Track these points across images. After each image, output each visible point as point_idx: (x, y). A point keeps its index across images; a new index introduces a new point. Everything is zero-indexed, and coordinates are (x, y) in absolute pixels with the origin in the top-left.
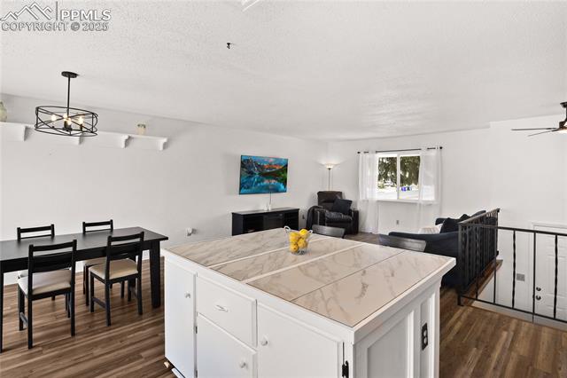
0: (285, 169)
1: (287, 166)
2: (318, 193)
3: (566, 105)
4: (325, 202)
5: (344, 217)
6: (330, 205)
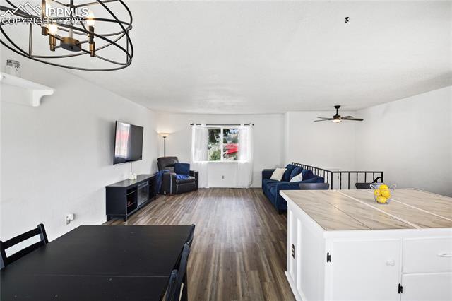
2: (158, 159)
3: (337, 107)
4: (167, 166)
5: (190, 178)
6: (172, 169)
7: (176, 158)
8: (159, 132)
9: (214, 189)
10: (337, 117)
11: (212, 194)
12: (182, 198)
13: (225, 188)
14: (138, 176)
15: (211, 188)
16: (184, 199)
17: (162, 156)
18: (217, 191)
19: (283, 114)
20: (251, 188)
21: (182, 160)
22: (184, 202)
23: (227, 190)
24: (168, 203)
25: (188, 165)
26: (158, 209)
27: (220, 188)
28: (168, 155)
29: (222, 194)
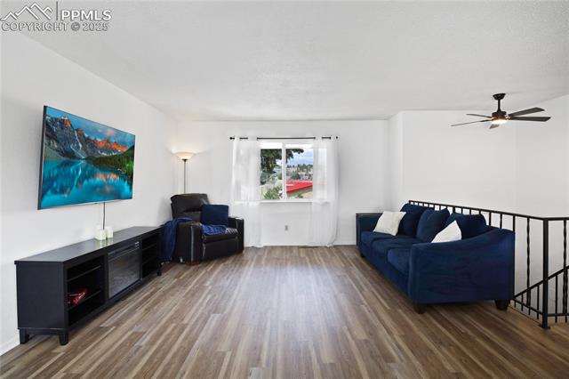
0: (130, 155)
1: (133, 148)
2: (172, 198)
3: (499, 97)
4: (187, 211)
5: (228, 230)
6: (198, 215)
7: (205, 196)
8: (174, 151)
9: (272, 249)
10: (499, 114)
11: (268, 260)
12: (212, 270)
13: (291, 247)
14: (114, 234)
15: (266, 247)
16: (215, 273)
17: (180, 192)
18: (277, 253)
19: (388, 119)
20: (335, 246)
21: (215, 200)
22: (215, 281)
23: (295, 251)
24: (182, 284)
25: (225, 209)
26: (156, 303)
27: (282, 247)
28: (190, 191)
29: (287, 260)
